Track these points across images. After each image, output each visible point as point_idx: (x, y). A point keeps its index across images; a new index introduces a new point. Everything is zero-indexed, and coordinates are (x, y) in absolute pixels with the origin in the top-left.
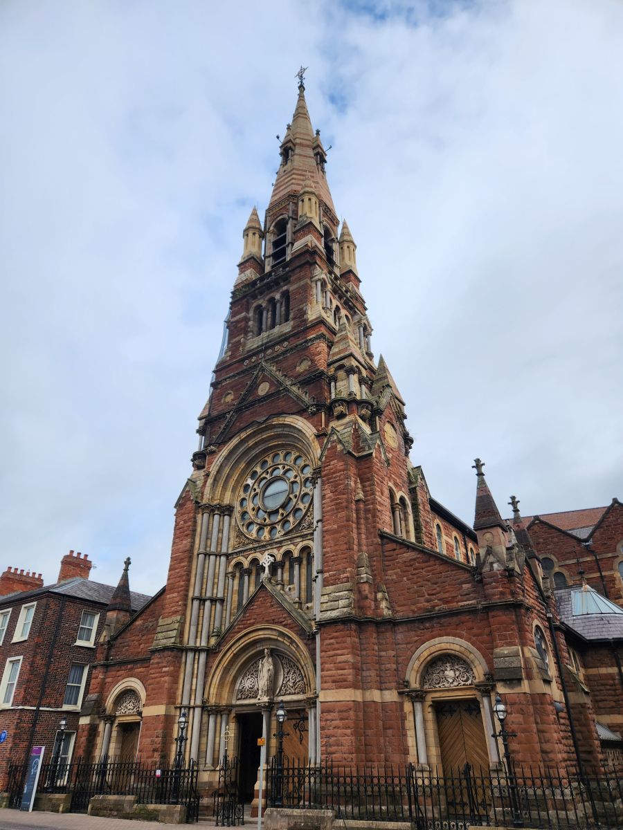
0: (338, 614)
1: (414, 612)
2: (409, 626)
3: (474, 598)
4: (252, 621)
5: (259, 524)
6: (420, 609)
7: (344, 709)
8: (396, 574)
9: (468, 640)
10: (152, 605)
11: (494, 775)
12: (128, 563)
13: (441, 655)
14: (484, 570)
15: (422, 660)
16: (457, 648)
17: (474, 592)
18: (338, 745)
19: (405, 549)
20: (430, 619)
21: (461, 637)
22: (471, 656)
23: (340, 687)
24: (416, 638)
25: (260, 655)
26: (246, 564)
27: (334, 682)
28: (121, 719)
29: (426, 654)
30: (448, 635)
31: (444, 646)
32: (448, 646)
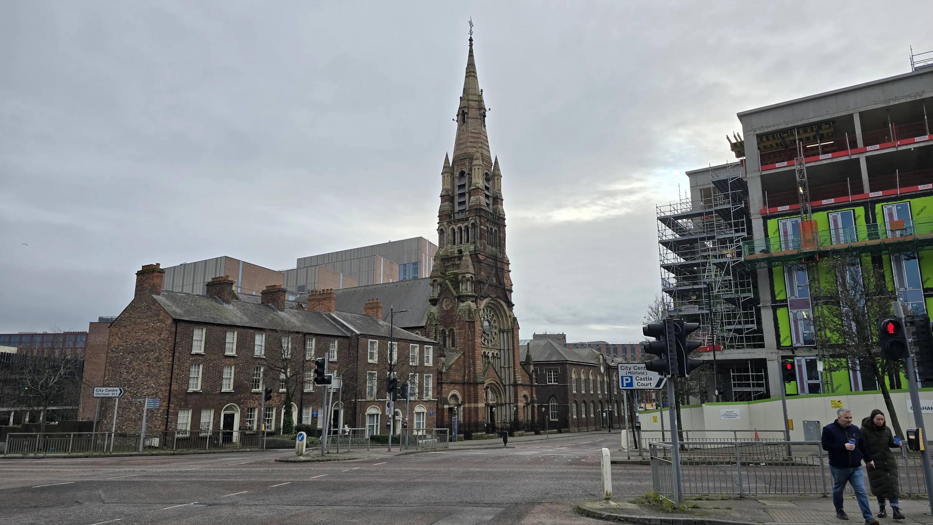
4: (490, 376)
10: (458, 360)
18: (521, 416)
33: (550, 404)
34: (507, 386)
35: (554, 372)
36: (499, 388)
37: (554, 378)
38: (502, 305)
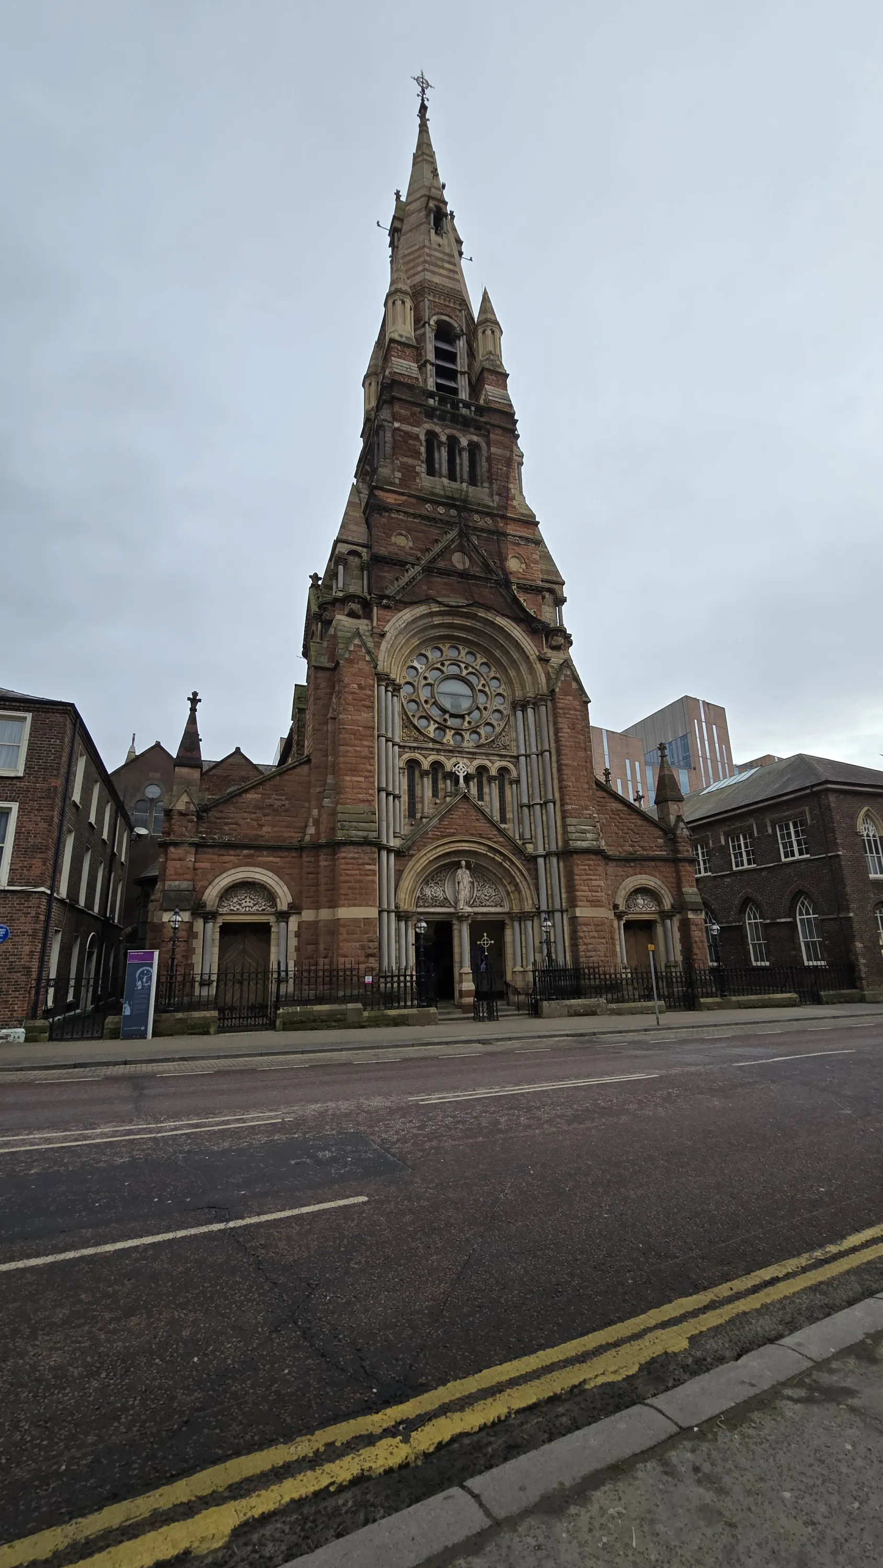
0: (589, 845)
1: (620, 852)
2: (619, 863)
3: (665, 851)
4: (452, 831)
5: (438, 723)
6: (625, 851)
7: (599, 923)
8: (606, 819)
9: (659, 879)
10: (278, 778)
11: (673, 970)
12: (194, 700)
13: (640, 888)
14: (678, 832)
15: (627, 890)
16: (653, 884)
17: (665, 846)
18: (595, 951)
19: (613, 800)
20: (634, 860)
21: (655, 877)
22: (663, 892)
23: (595, 906)
24: (623, 873)
25: (457, 865)
26: (426, 765)
27: (588, 901)
28: (225, 917)
29: (631, 885)
30: (645, 874)
31: (644, 882)
32: (646, 882)
33: (798, 918)
34: (541, 861)
35: (795, 826)
36: (507, 865)
37: (799, 844)
38: (501, 629)
